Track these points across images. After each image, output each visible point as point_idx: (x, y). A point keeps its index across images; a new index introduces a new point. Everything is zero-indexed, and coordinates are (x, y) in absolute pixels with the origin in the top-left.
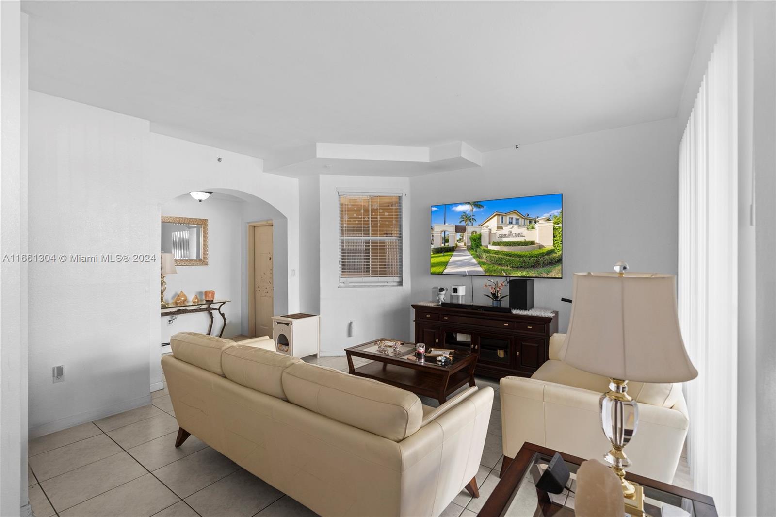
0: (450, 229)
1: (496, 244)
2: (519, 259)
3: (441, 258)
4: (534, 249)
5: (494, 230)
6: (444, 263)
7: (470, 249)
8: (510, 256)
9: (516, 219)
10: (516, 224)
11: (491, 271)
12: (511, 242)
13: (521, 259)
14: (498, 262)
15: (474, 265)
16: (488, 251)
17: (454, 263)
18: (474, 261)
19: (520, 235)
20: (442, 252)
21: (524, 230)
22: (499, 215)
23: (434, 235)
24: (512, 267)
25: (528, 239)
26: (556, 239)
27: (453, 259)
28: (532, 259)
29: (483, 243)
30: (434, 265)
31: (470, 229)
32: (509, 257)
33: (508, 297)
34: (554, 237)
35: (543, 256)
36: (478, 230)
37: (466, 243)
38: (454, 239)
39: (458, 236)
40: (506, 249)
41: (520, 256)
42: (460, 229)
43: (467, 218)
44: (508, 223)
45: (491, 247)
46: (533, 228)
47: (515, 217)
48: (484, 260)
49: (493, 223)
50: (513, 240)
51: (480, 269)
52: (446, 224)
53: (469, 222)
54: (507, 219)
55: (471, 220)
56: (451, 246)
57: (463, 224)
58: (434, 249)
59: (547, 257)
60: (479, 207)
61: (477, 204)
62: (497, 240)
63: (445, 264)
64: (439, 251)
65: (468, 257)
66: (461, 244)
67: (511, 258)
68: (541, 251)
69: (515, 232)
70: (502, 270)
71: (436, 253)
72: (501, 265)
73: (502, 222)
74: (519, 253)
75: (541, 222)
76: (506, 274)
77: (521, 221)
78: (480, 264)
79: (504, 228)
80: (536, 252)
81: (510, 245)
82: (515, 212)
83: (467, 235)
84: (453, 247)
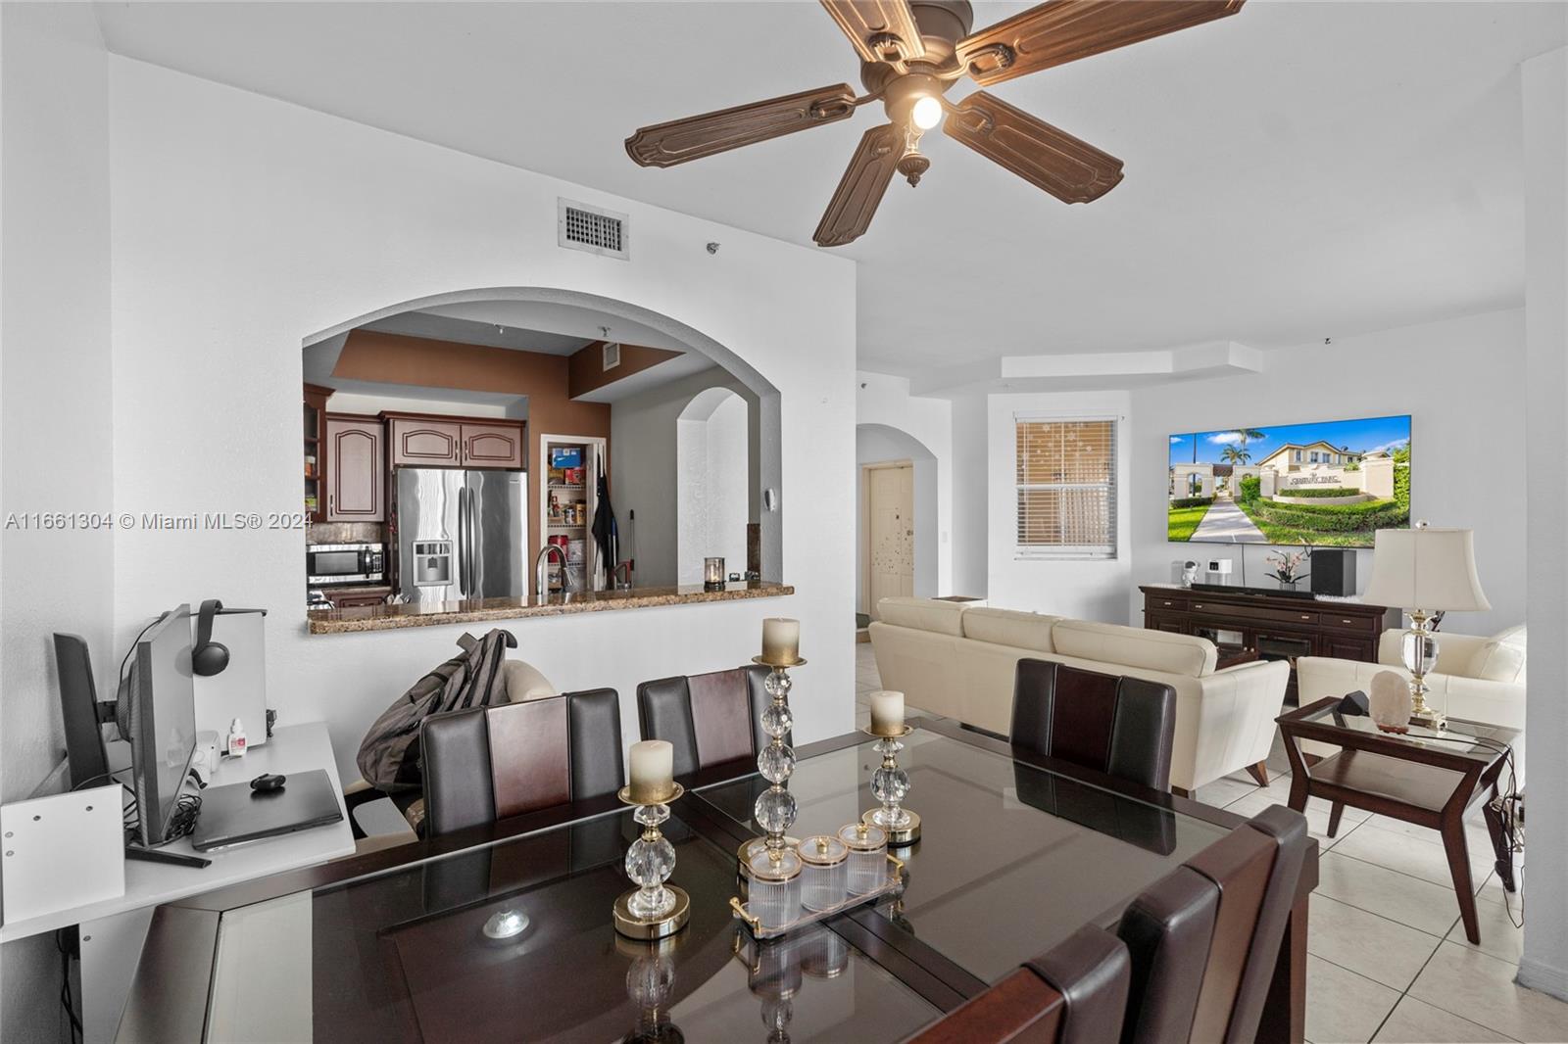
0: (1204, 471)
2: (1329, 517)
3: (1188, 516)
4: (1358, 502)
5: (1284, 472)
7: (1239, 501)
8: (1314, 512)
9: (1324, 454)
10: (1324, 462)
11: (1279, 536)
12: (1315, 491)
13: (1334, 517)
14: (1292, 522)
15: (1247, 526)
16: (1274, 505)
17: (1211, 523)
18: (1247, 520)
19: (1330, 480)
20: (1189, 506)
21: (1339, 473)
22: (1293, 449)
23: (1175, 479)
24: (1318, 530)
25: (1346, 486)
26: (1398, 485)
27: (1208, 517)
28: (1354, 517)
29: (1263, 492)
30: (1173, 526)
31: (1239, 471)
32: (1311, 515)
33: (1309, 577)
34: (1396, 482)
35: (1375, 512)
36: (1255, 473)
37: (1233, 491)
38: (1210, 486)
39: (1219, 481)
40: (1305, 502)
41: (1332, 513)
44: (1309, 460)
45: (1277, 499)
46: (1355, 469)
47: (1321, 451)
48: (1265, 519)
49: (1282, 462)
51: (1257, 532)
54: (1308, 455)
57: (1228, 462)
59: (1381, 514)
60: (1257, 437)
61: (1252, 433)
63: (1196, 525)
65: (1237, 513)
66: (1225, 494)
67: (1316, 515)
68: (1370, 505)
69: (1321, 474)
70: (1298, 534)
71: (1179, 507)
72: (1297, 526)
73: (1299, 459)
74: (1330, 507)
75: (1369, 458)
76: (1306, 541)
77: (1334, 458)
78: (1257, 524)
79: (1302, 469)
80: (1361, 507)
81: (1313, 496)
82: (1322, 444)
84: (1210, 499)
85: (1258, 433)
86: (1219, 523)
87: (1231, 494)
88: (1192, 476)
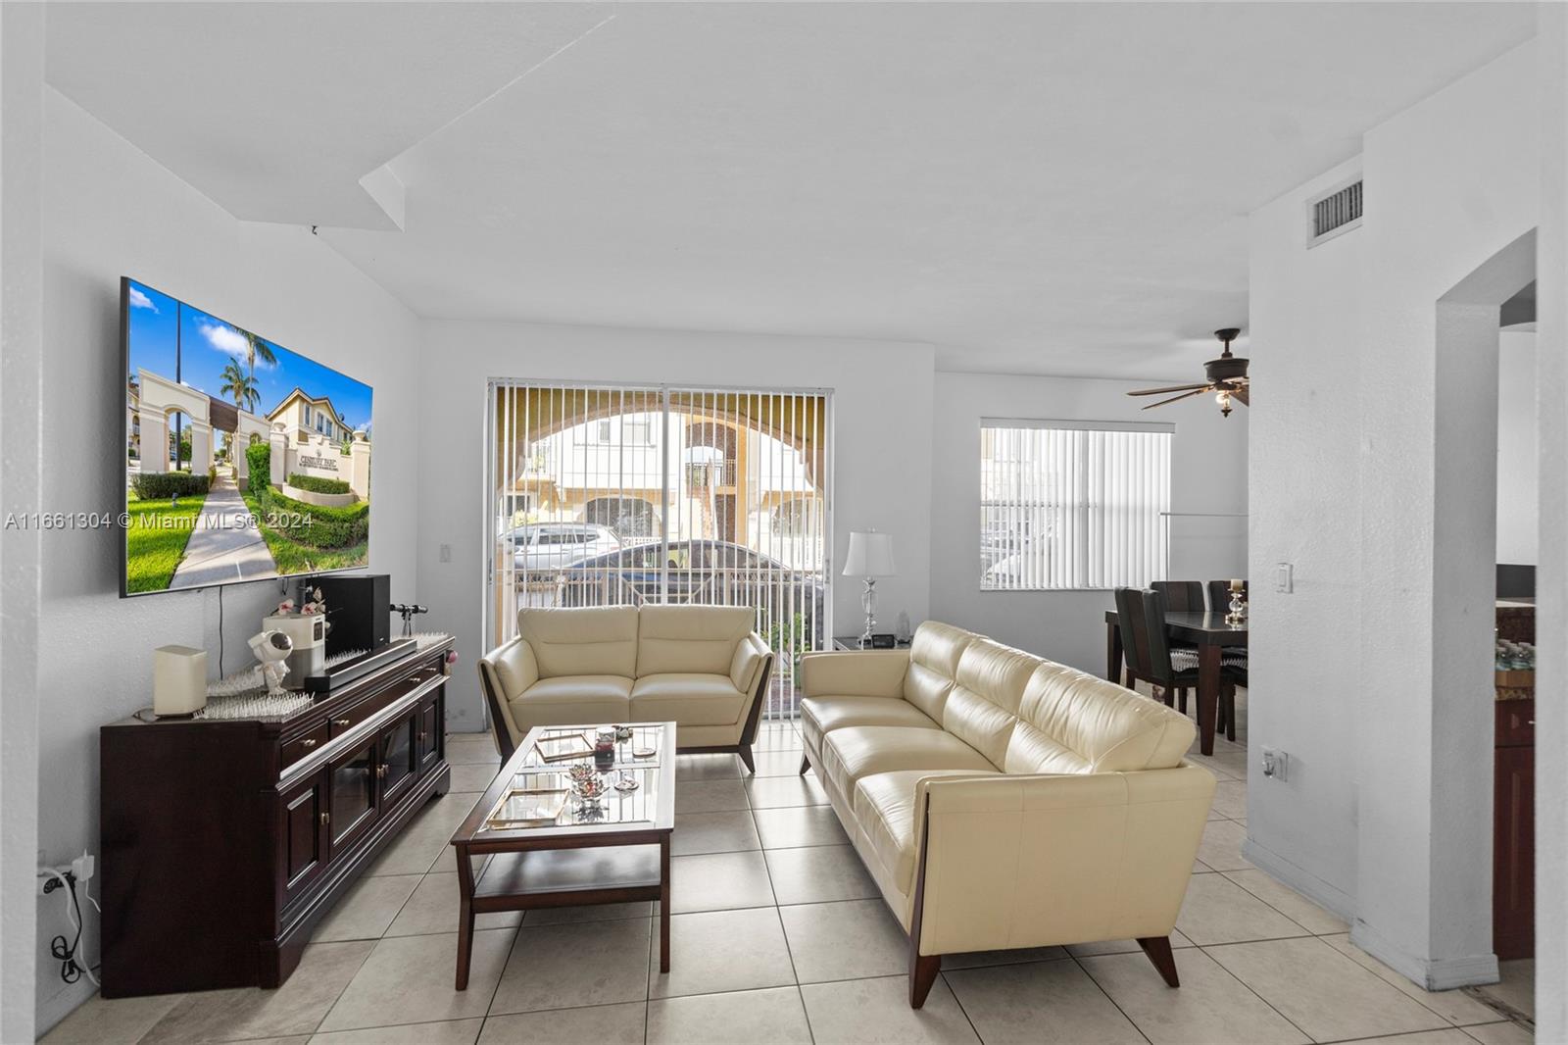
1: (298, 482)
6: (177, 536)
16: (282, 502)
20: (169, 495)
23: (141, 415)
31: (246, 424)
42: (222, 418)
43: (240, 382)
50: (322, 477)
52: (182, 383)
53: (245, 398)
55: (250, 395)
56: (200, 475)
58: (142, 476)
61: (262, 347)
62: (298, 471)
63: (180, 542)
64: (159, 488)
78: (269, 538)
83: (240, 442)
84: (204, 480)
85: (268, 351)
86: (219, 537)
87: (235, 476)
88: (174, 415)
